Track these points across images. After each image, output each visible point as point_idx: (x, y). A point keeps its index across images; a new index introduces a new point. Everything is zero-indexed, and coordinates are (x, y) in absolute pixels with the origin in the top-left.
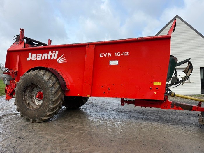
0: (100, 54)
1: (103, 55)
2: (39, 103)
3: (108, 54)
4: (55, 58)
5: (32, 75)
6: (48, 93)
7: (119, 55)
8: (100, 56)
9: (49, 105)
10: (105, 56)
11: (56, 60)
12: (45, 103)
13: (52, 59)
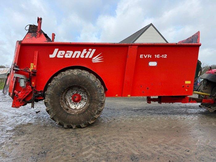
0: (141, 55)
1: (144, 56)
2: (75, 106)
3: (149, 55)
4: (90, 57)
5: (74, 75)
6: (97, 95)
7: (158, 57)
8: (141, 57)
9: (98, 107)
10: (145, 57)
11: (91, 59)
12: (93, 105)
13: (85, 57)
